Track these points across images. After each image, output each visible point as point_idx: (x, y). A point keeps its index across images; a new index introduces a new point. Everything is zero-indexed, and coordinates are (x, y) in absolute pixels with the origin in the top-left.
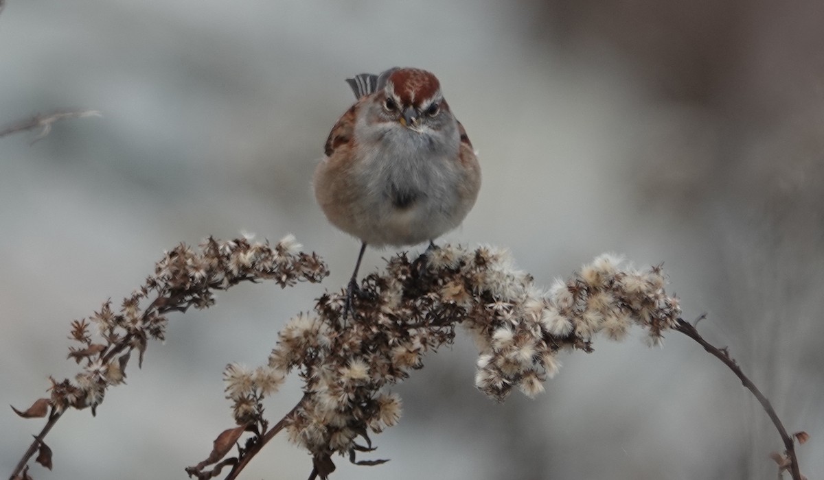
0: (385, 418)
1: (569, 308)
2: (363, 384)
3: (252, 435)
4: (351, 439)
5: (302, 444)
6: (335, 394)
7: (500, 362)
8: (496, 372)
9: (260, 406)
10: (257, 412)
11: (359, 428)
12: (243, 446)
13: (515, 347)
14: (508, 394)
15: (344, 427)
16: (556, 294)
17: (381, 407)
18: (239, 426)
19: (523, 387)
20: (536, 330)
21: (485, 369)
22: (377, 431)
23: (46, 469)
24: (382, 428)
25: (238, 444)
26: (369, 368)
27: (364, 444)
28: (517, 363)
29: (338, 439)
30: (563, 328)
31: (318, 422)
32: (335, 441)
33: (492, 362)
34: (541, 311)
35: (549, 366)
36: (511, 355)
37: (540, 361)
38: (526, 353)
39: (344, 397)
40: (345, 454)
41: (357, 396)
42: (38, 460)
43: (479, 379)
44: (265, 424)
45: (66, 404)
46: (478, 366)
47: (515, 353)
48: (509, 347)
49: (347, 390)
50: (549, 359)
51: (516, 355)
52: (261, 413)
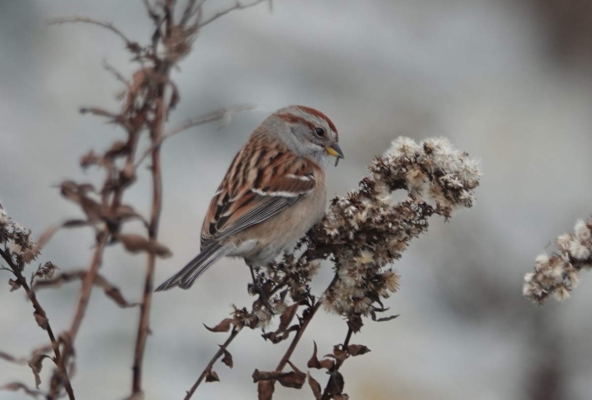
0: (391, 288)
1: (587, 240)
2: (371, 267)
3: (305, 307)
4: (369, 305)
5: (335, 312)
6: (353, 276)
7: (540, 278)
8: (538, 284)
9: (307, 286)
10: (306, 291)
11: (374, 296)
12: (301, 316)
13: (550, 268)
14: (545, 300)
15: (364, 297)
16: (579, 230)
17: (386, 280)
18: (296, 303)
19: (556, 295)
20: (565, 256)
21: (530, 283)
22: (386, 296)
23: (228, 367)
24: (389, 294)
25: (297, 315)
26: (373, 255)
27: (379, 306)
28: (552, 278)
29: (360, 305)
30: (584, 254)
31: (344, 296)
32: (358, 307)
33: (535, 277)
34: (568, 242)
35: (574, 280)
36: (547, 273)
37: (568, 277)
38: (558, 272)
39: (359, 277)
40: (368, 316)
41: (368, 276)
42: (223, 360)
43: (526, 290)
44: (313, 299)
45: (242, 324)
46: (525, 281)
47: (551, 271)
48: (546, 267)
49: (360, 271)
50: (574, 275)
51: (551, 273)
52: (309, 291)
